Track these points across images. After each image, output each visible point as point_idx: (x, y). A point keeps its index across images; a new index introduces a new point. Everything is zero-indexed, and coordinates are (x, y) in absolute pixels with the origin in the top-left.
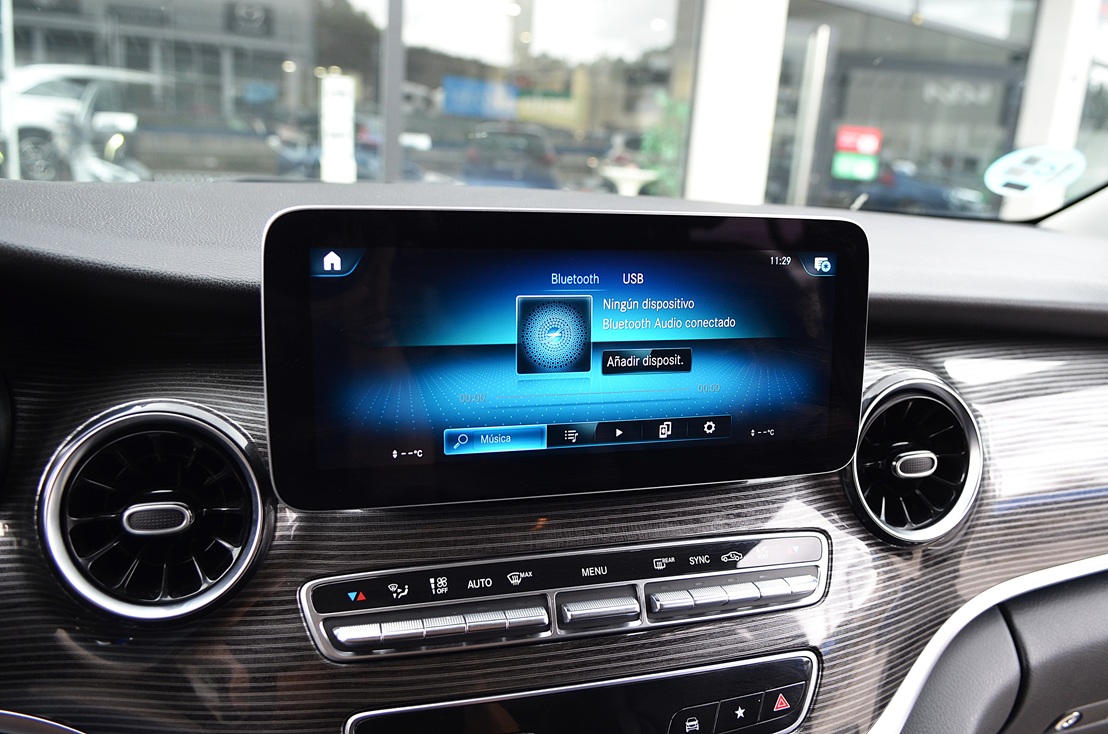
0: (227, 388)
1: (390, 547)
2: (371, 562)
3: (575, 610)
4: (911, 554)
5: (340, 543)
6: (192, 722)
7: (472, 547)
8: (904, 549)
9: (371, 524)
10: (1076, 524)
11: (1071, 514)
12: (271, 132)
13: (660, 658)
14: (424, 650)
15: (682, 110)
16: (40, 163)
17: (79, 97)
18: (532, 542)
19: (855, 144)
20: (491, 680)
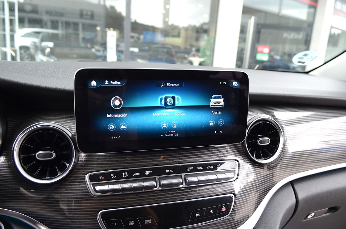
0: (66, 119)
1: (111, 164)
2: (106, 168)
3: (163, 182)
4: (263, 167)
5: (97, 163)
6: (56, 212)
7: (135, 164)
8: (261, 166)
9: (106, 157)
10: (312, 159)
11: (311, 156)
12: (92, 47)
13: (188, 196)
14: (121, 193)
15: (212, 41)
16: (26, 56)
17: (37, 37)
18: (152, 163)
19: (263, 50)
20: (140, 201)
